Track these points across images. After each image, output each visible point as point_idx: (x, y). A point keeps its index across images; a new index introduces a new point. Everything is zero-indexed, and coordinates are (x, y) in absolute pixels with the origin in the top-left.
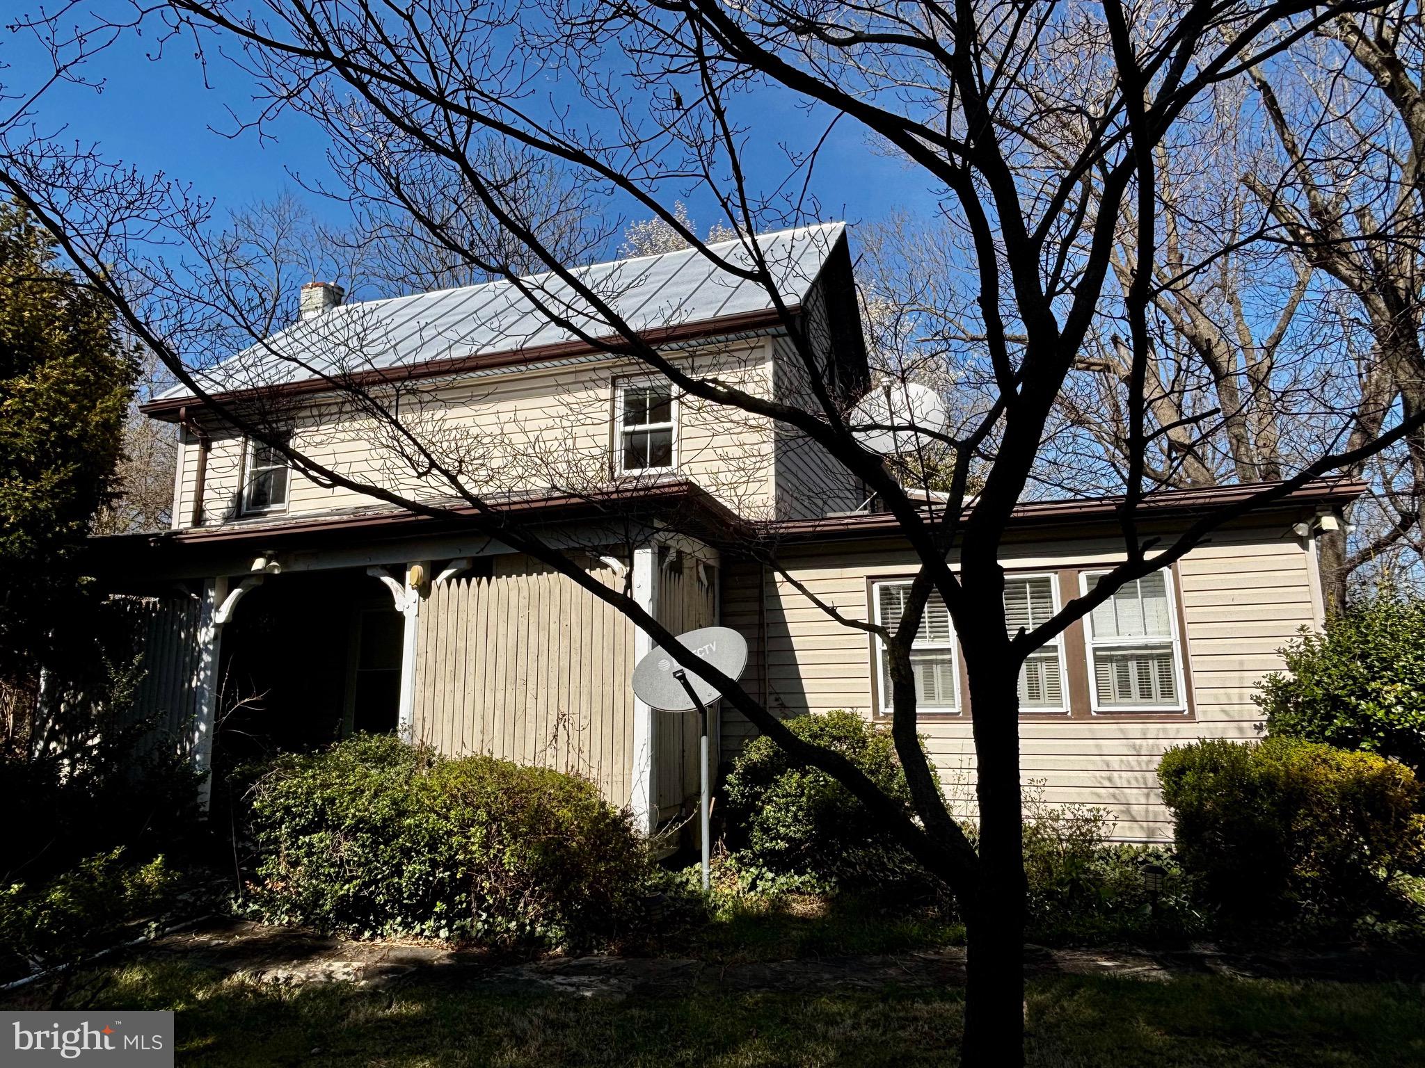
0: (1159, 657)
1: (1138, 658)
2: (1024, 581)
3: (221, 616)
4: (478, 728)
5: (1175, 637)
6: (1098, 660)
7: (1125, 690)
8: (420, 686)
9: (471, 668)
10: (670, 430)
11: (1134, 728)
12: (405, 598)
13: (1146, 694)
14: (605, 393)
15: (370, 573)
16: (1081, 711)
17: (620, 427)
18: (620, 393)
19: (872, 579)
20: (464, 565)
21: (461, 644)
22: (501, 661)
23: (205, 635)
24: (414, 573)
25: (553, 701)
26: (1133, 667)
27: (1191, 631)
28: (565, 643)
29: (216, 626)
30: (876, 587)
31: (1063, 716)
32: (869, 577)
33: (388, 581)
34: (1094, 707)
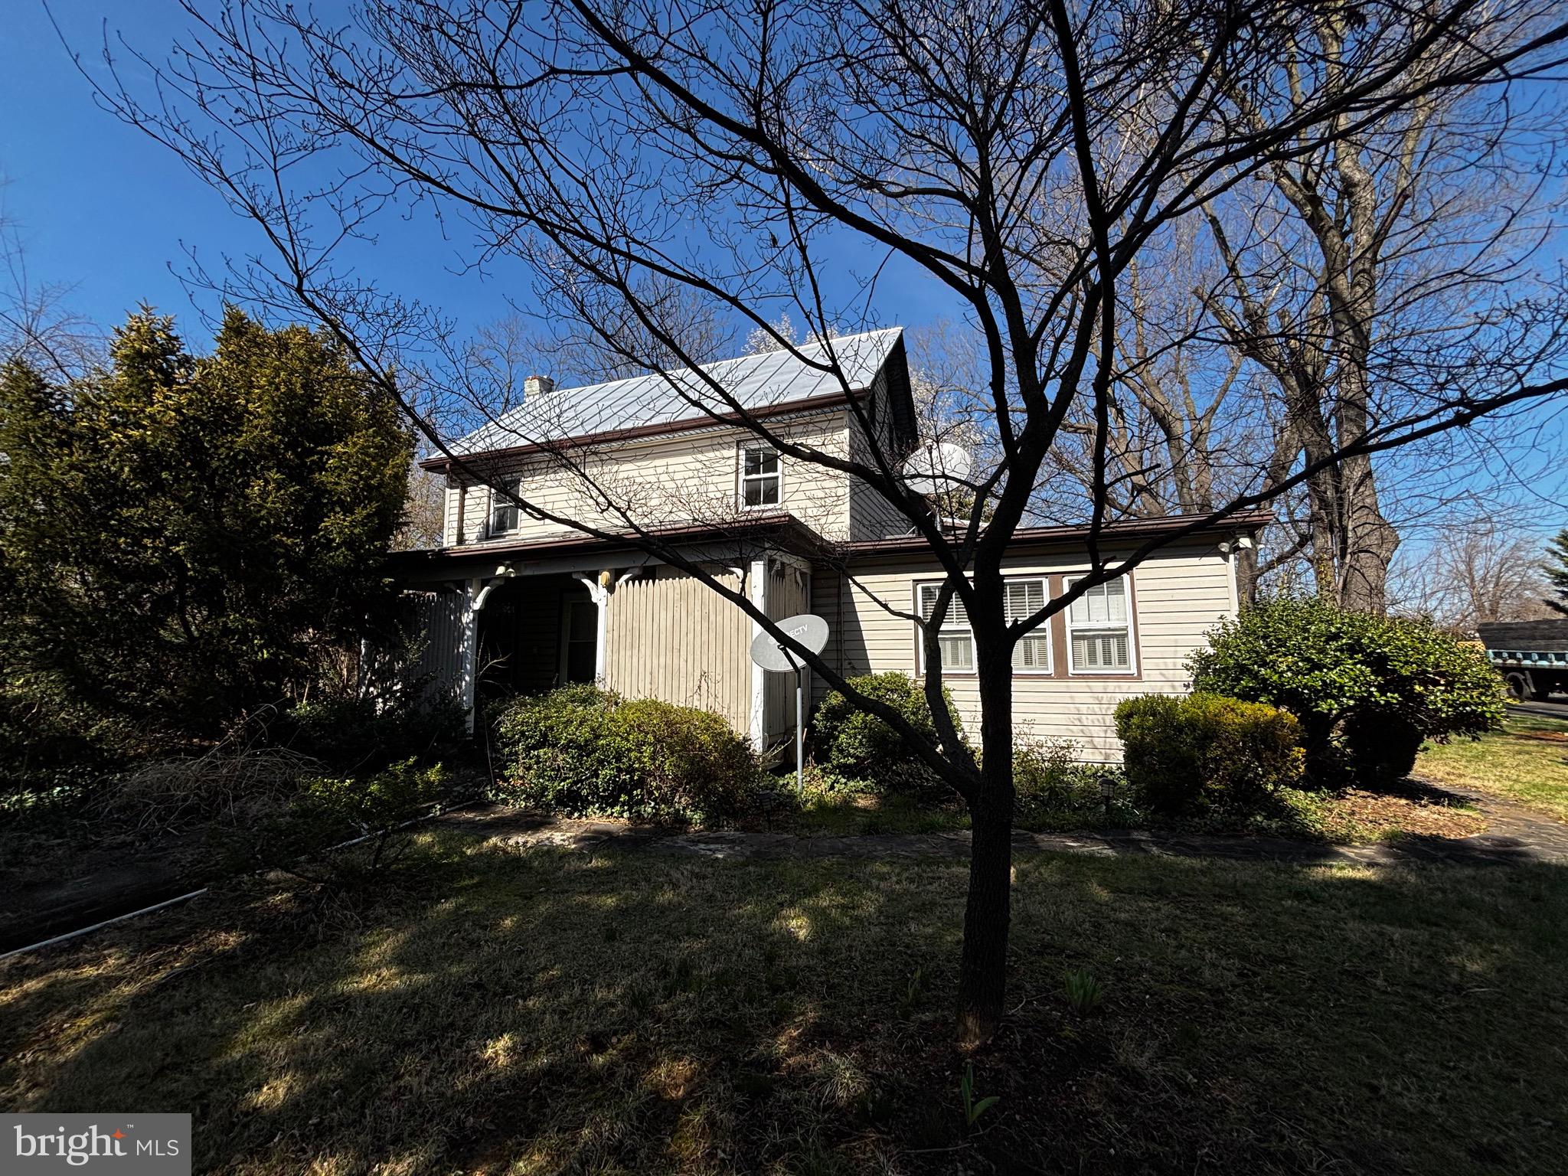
0: (1117, 636)
1: (1103, 637)
2: (1024, 583)
3: (477, 605)
4: (648, 680)
5: (1130, 623)
6: (1074, 638)
7: (1092, 658)
8: (609, 650)
9: (643, 641)
10: (777, 478)
11: (1098, 686)
12: (598, 594)
13: (1108, 661)
14: (733, 452)
15: (575, 576)
16: (1061, 673)
17: (742, 476)
18: (742, 452)
19: (917, 581)
20: (637, 572)
21: (636, 625)
22: (663, 636)
23: (467, 618)
24: (604, 577)
25: (698, 664)
26: (1099, 643)
27: (1141, 618)
28: (705, 625)
29: (474, 611)
30: (919, 587)
31: (1048, 677)
32: (914, 580)
33: (587, 582)
34: (1071, 670)
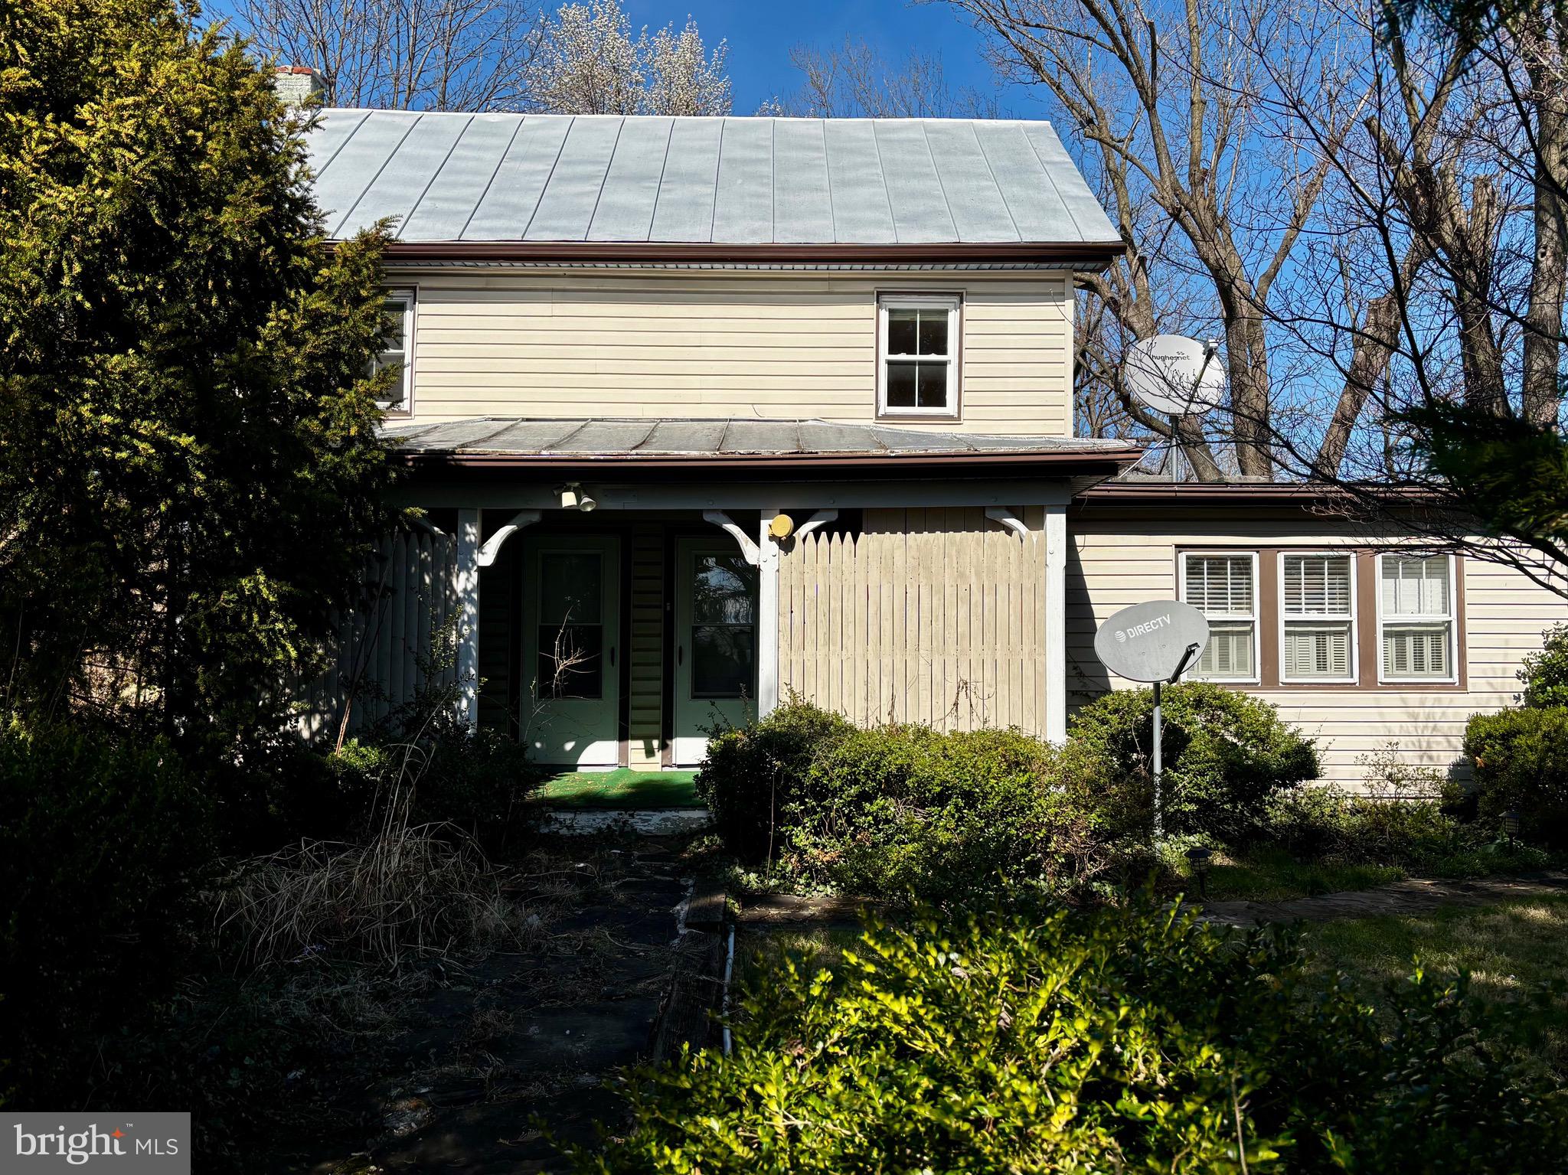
0: (1431, 633)
1: (1414, 634)
2: (1299, 558)
3: (487, 557)
4: (861, 693)
5: (1454, 617)
6: (1386, 635)
7: (1401, 663)
9: (849, 630)
10: (944, 364)
11: (1413, 698)
12: (760, 554)
13: (1419, 666)
14: (870, 310)
15: (707, 518)
16: (1368, 682)
18: (885, 317)
19: (1180, 547)
20: (834, 517)
21: (835, 604)
22: (887, 625)
23: (464, 582)
25: (951, 668)
26: (1410, 641)
27: (1469, 611)
28: (963, 610)
29: (482, 570)
30: (1183, 556)
31: (1350, 686)
32: (1177, 546)
33: (733, 529)
34: (1381, 677)
